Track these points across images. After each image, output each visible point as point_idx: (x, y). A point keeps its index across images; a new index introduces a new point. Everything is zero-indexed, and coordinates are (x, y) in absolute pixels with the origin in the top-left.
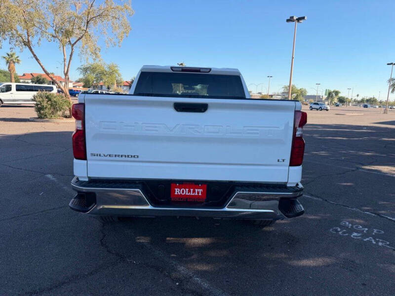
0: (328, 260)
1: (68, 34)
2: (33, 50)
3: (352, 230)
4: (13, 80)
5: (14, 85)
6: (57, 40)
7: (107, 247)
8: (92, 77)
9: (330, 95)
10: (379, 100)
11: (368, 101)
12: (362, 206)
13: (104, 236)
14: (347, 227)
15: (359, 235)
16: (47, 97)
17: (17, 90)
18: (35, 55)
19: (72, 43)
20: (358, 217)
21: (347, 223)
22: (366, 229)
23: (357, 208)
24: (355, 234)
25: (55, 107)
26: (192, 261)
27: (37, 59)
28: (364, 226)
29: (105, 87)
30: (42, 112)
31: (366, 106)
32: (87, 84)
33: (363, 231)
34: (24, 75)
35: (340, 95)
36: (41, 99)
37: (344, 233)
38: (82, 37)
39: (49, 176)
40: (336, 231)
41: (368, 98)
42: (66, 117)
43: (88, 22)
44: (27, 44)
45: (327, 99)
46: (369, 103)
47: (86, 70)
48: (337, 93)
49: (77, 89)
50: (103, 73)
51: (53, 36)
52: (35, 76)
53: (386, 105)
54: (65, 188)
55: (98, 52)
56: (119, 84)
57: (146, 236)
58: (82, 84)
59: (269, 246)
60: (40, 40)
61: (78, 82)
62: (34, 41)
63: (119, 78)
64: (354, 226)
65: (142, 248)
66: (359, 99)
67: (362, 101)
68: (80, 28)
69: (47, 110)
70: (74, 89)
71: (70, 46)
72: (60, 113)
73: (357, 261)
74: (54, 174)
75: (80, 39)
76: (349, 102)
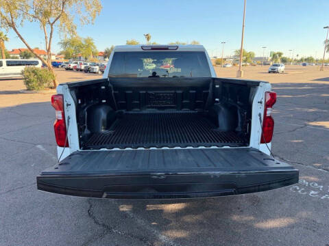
0: (292, 221)
1: (46, 14)
2: (18, 30)
3: (309, 189)
4: (4, 56)
5: (4, 61)
6: (37, 20)
7: (94, 218)
8: (72, 50)
9: (274, 56)
10: (315, 59)
11: (306, 60)
12: (314, 163)
13: (91, 206)
14: (305, 185)
15: (316, 193)
16: (33, 72)
17: (8, 65)
18: (19, 35)
19: (51, 22)
20: (312, 174)
21: (304, 181)
22: (322, 187)
23: (310, 165)
24: (313, 192)
25: (41, 80)
26: (171, 228)
27: (22, 39)
28: (319, 184)
29: (82, 58)
30: (30, 85)
31: (304, 65)
32: (67, 56)
33: (319, 188)
34: (13, 50)
35: (283, 56)
36: (28, 74)
37: (303, 192)
38: (59, 17)
39: (39, 146)
40: (296, 189)
41: (306, 57)
42: (51, 88)
43: (63, 3)
44: (12, 25)
45: (272, 60)
46: (307, 62)
47: (65, 44)
48: (280, 54)
49: (59, 60)
50: (80, 46)
51: (34, 17)
52: (23, 51)
53: (323, 63)
54: (54, 158)
55: (74, 30)
56: (94, 54)
57: (127, 204)
58: (63, 56)
59: (239, 209)
60: (22, 21)
61: (60, 54)
62: (17, 22)
63: (94, 50)
64: (311, 184)
65: (126, 217)
66: (299, 58)
67: (302, 60)
68: (57, 9)
69: (34, 83)
70: (56, 61)
71: (50, 26)
72: (45, 85)
73: (318, 221)
74: (43, 144)
75: (58, 18)
76: (291, 62)
